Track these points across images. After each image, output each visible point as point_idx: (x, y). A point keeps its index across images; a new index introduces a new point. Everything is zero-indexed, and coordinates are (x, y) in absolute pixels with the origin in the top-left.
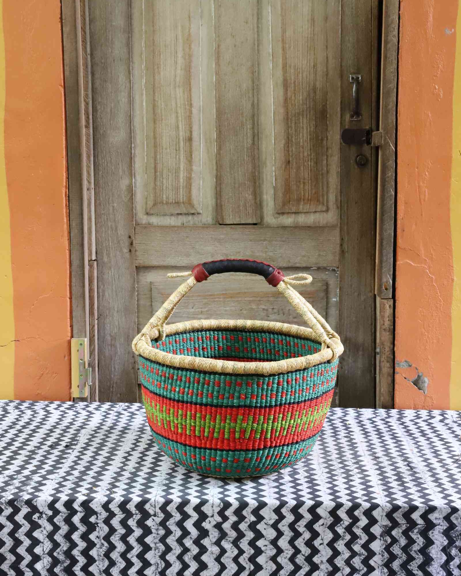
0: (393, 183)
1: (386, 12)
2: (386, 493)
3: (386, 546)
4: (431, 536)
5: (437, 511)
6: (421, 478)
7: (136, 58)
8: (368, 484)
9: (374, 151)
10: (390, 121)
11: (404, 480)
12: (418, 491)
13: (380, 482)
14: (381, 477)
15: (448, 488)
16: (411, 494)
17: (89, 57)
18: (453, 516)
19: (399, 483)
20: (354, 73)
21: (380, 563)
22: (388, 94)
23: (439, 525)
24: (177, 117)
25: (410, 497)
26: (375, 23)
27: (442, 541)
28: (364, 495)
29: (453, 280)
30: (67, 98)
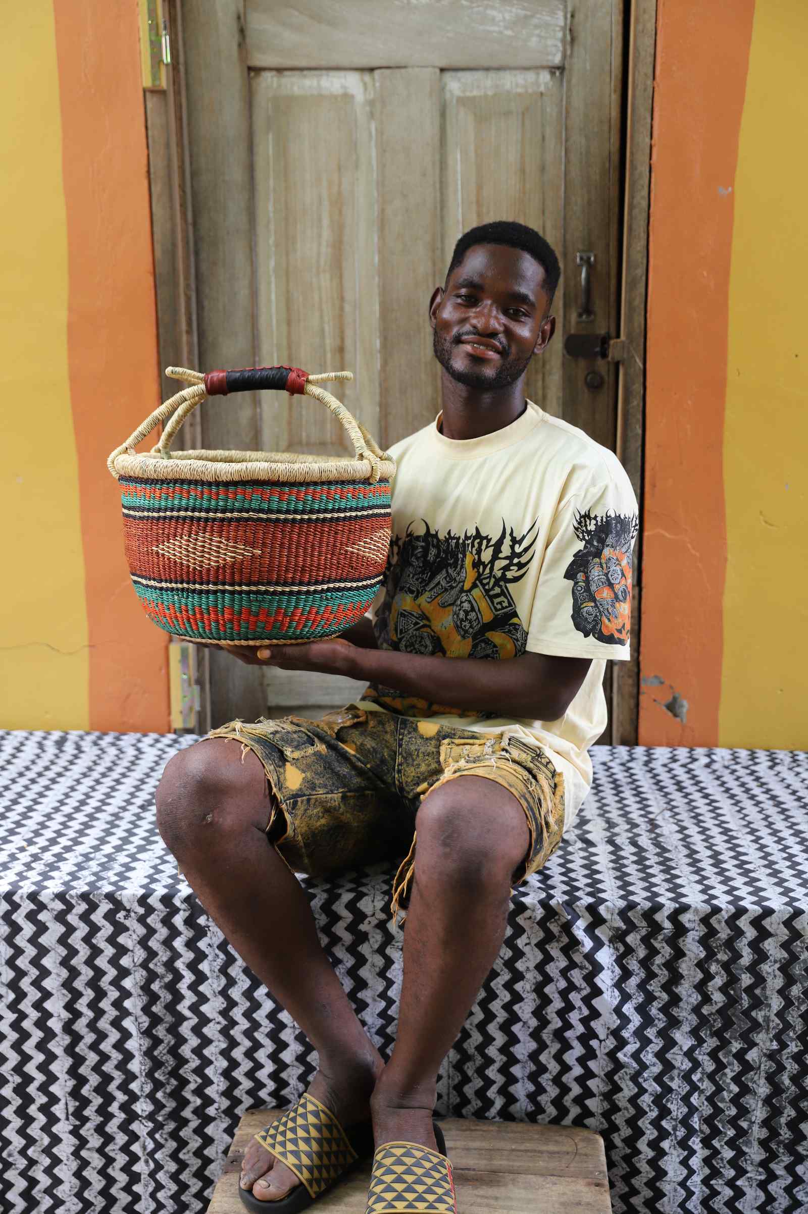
0: (640, 417)
1: (632, 161)
2: (620, 883)
3: (617, 957)
4: (681, 946)
5: (691, 910)
6: (672, 860)
7: (261, 229)
8: (594, 867)
9: (612, 368)
10: (636, 324)
11: (648, 863)
12: (666, 880)
13: (612, 865)
14: (614, 857)
15: (709, 876)
16: (656, 885)
17: (191, 228)
18: (714, 918)
19: (640, 867)
20: (583, 251)
21: (609, 983)
22: (632, 284)
23: (693, 930)
24: (321, 317)
25: (654, 889)
26: (614, 176)
27: (697, 952)
28: (587, 885)
29: (726, 560)
30: (159, 292)
